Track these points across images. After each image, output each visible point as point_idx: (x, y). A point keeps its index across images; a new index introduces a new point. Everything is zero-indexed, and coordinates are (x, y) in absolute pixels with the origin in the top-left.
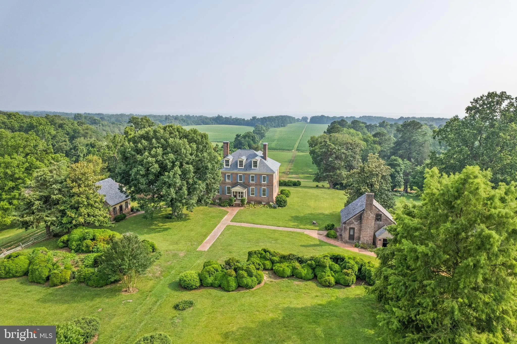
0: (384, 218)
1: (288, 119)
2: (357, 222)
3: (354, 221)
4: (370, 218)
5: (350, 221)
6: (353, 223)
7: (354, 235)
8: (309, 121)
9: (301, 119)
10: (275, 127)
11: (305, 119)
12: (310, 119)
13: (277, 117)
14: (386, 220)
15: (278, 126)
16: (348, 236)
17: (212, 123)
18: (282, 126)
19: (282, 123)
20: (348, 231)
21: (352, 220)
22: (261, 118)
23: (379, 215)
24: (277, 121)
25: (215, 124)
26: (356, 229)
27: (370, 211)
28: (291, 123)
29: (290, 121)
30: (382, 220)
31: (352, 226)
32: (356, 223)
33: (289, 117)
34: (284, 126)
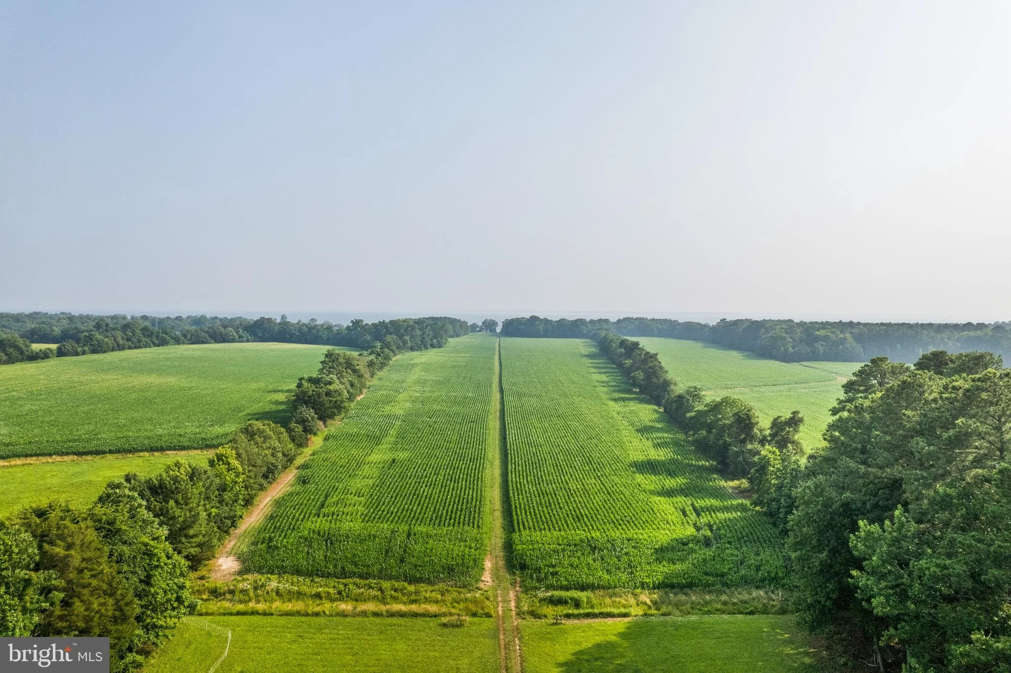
1: (449, 327)
8: (499, 329)
9: (480, 324)
10: (412, 349)
11: (489, 325)
12: (503, 326)
13: (420, 322)
15: (422, 345)
17: (240, 337)
18: (432, 346)
19: (434, 337)
22: (374, 325)
24: (419, 333)
25: (248, 341)
28: (458, 336)
29: (454, 331)
33: (453, 321)
34: (440, 346)
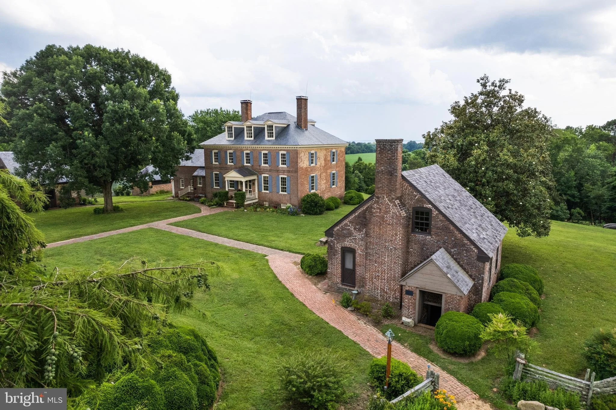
0: (440, 224)
2: (360, 230)
3: (352, 229)
4: (388, 217)
5: (343, 229)
6: (350, 234)
7: (353, 271)
14: (445, 229)
16: (339, 271)
20: (339, 256)
21: (346, 225)
23: (422, 213)
26: (359, 252)
27: (389, 195)
30: (434, 230)
31: (347, 243)
32: (358, 235)
